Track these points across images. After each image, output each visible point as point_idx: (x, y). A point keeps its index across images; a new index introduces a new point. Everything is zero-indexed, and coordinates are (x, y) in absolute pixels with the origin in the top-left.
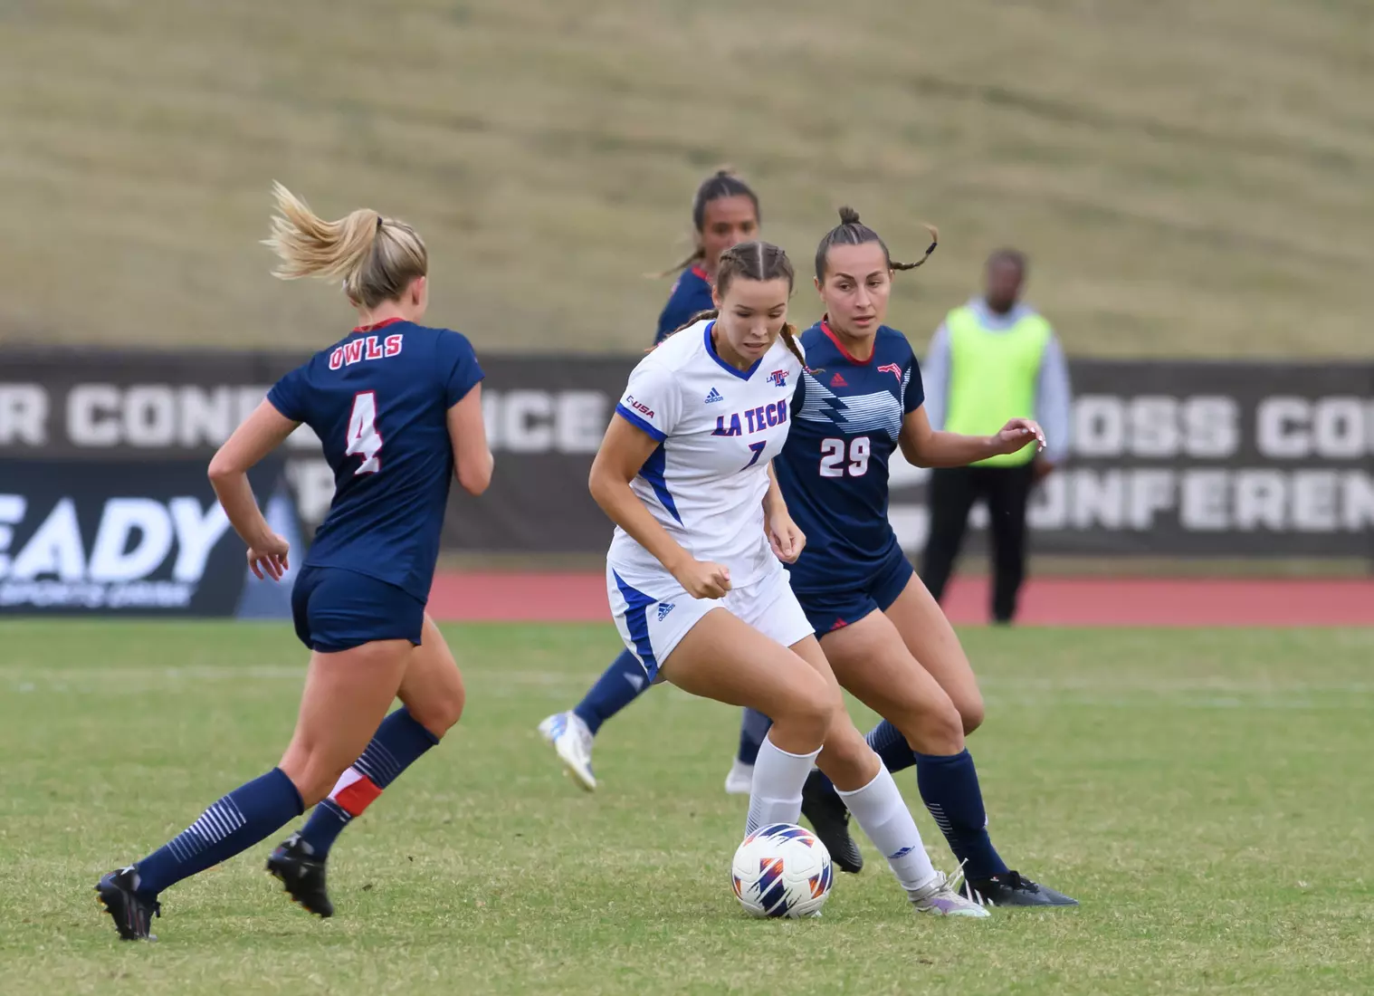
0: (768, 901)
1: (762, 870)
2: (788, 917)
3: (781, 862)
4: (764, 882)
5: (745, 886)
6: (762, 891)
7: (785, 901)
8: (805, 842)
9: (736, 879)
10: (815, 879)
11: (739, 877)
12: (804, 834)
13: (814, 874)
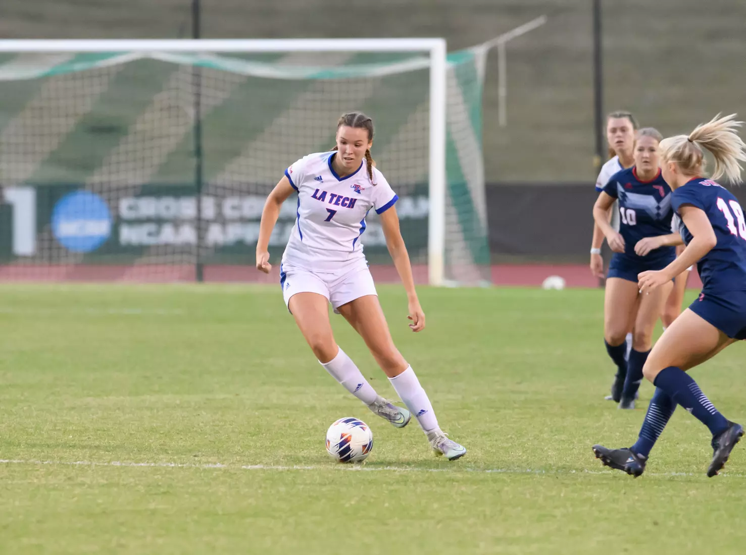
0: (342, 453)
1: (341, 438)
2: (350, 462)
3: (350, 436)
4: (341, 444)
5: (333, 444)
6: (340, 448)
7: (350, 454)
8: (362, 428)
9: (328, 441)
10: (365, 446)
11: (330, 440)
12: (362, 424)
13: (365, 444)
